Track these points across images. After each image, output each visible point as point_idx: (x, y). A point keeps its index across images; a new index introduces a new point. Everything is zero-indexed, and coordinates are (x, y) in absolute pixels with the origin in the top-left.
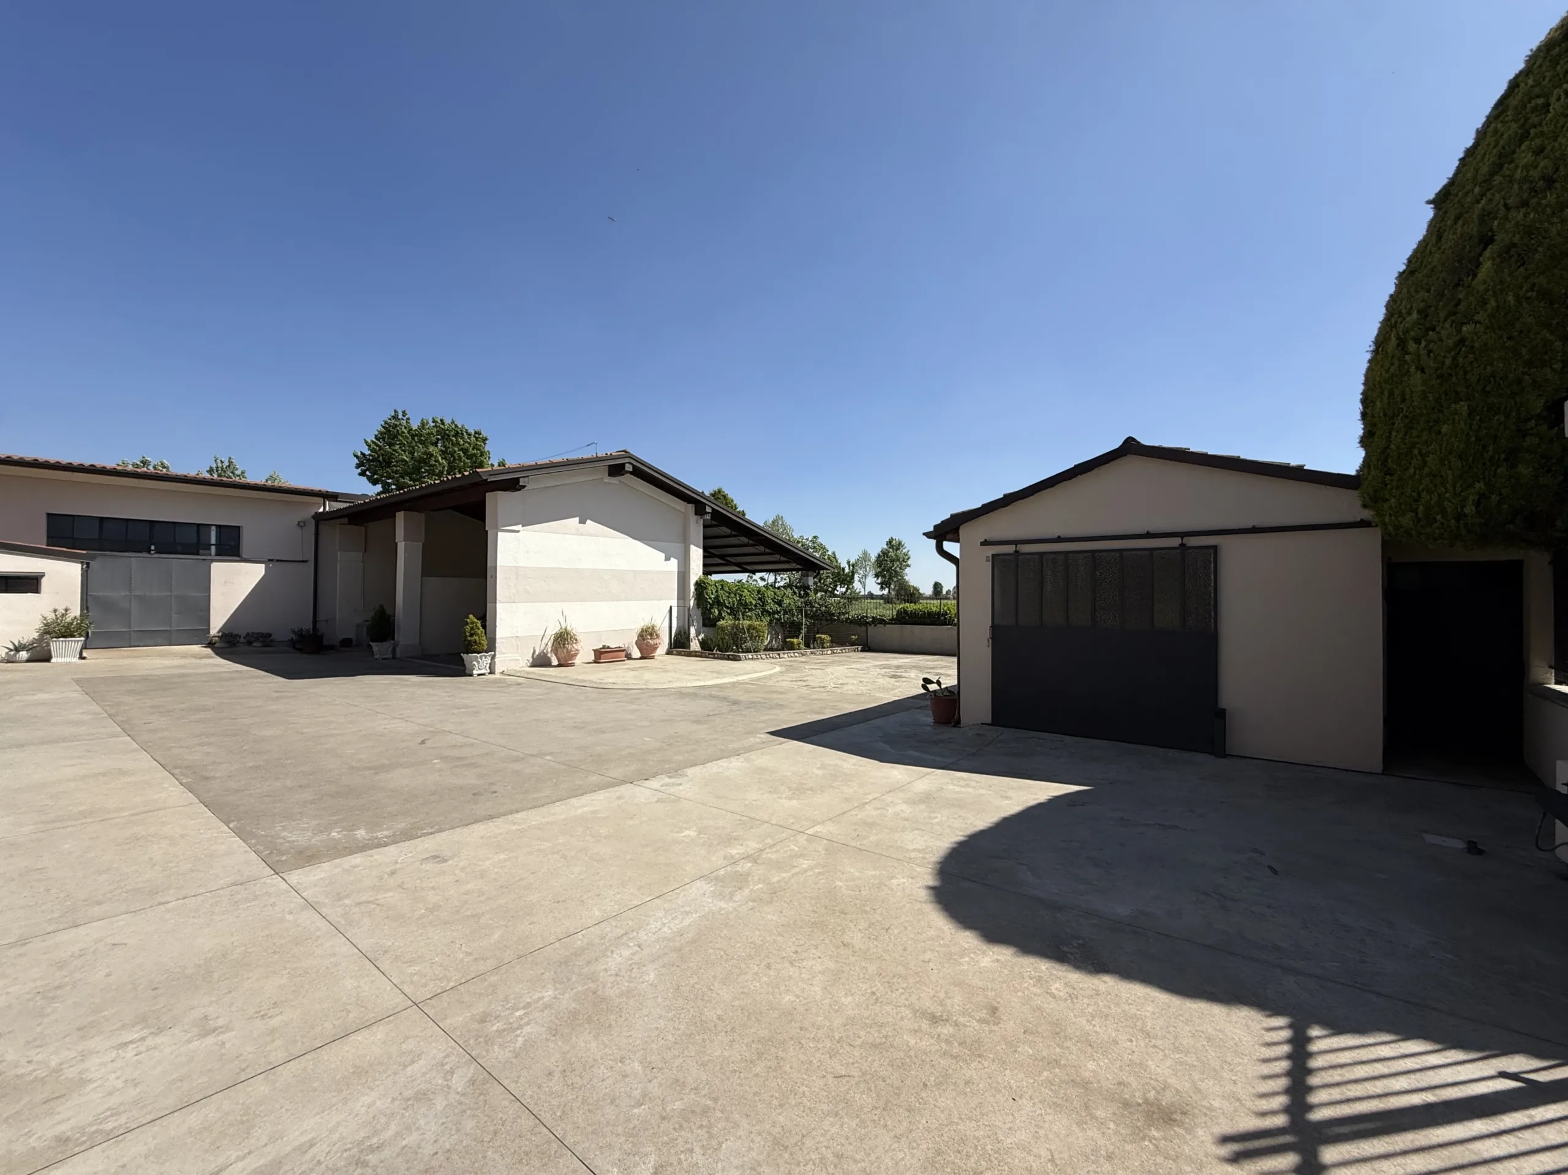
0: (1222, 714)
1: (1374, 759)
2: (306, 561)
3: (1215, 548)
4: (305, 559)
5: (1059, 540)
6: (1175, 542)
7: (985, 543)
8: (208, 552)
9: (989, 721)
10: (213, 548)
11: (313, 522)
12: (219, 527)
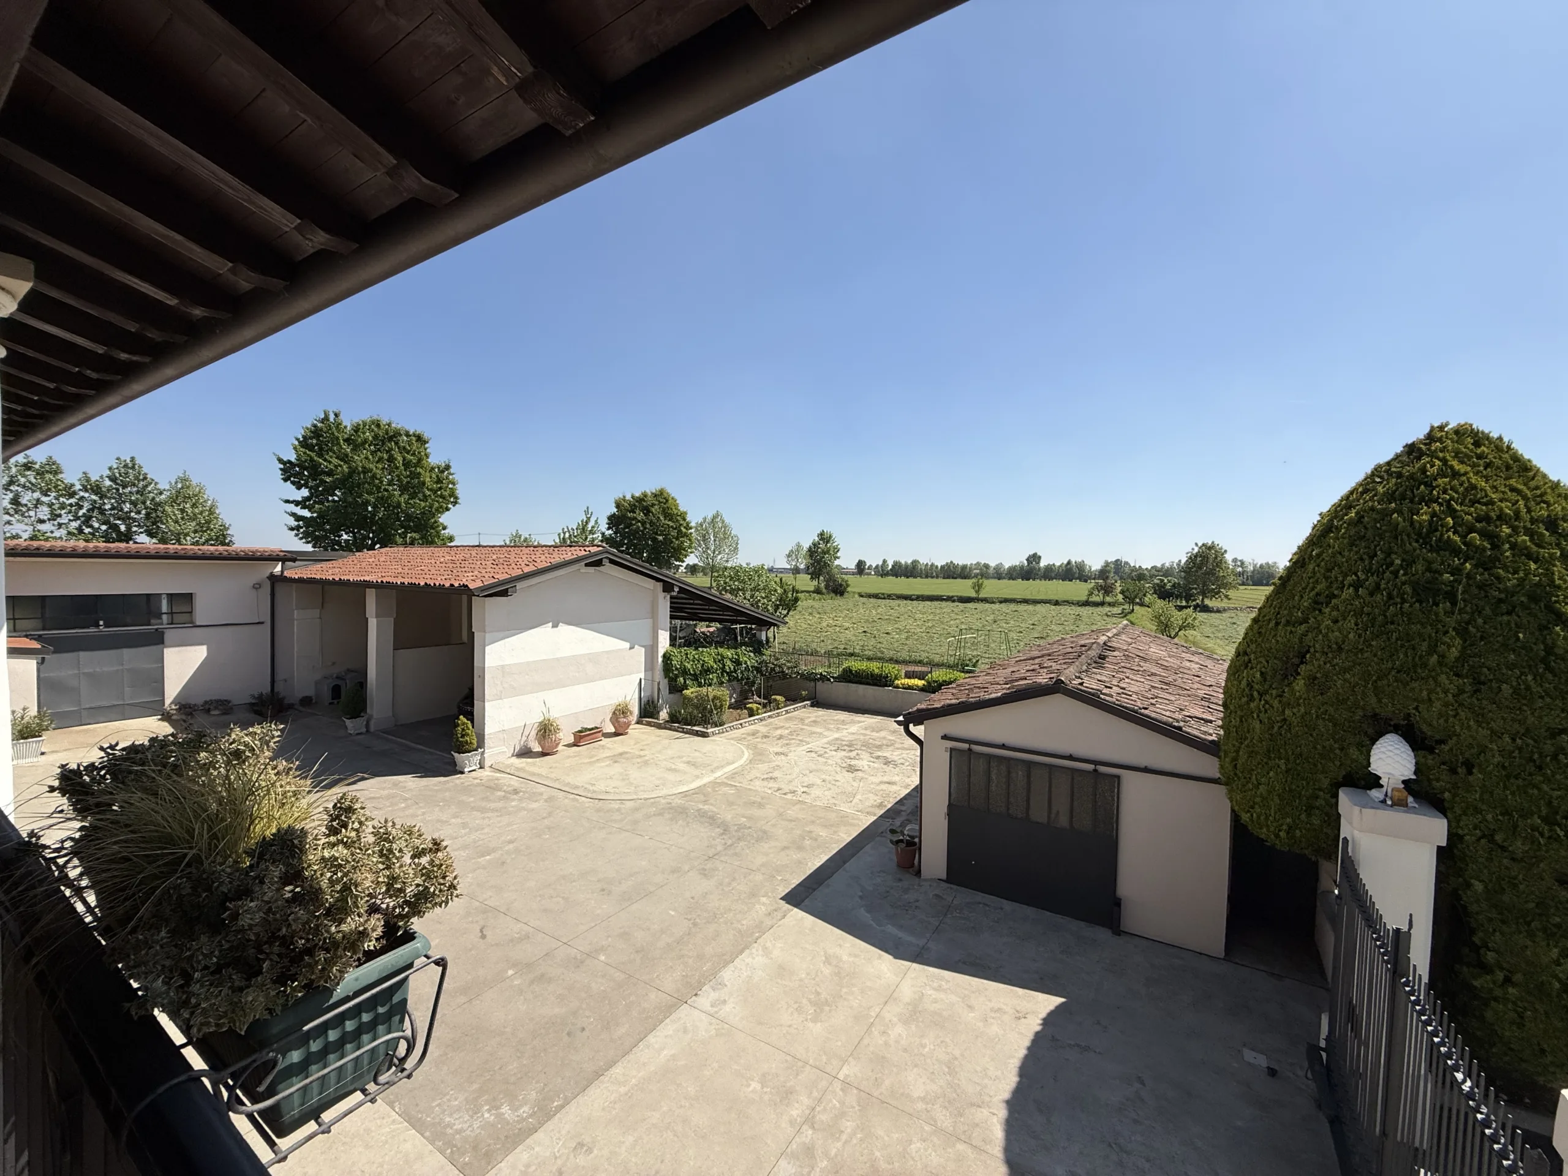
0: (1118, 903)
1: (1217, 945)
2: (262, 623)
3: (1118, 777)
4: (261, 620)
5: (1003, 746)
6: (1091, 767)
7: (945, 737)
8: (159, 621)
9: (944, 877)
10: (165, 617)
11: (269, 582)
12: (171, 596)
